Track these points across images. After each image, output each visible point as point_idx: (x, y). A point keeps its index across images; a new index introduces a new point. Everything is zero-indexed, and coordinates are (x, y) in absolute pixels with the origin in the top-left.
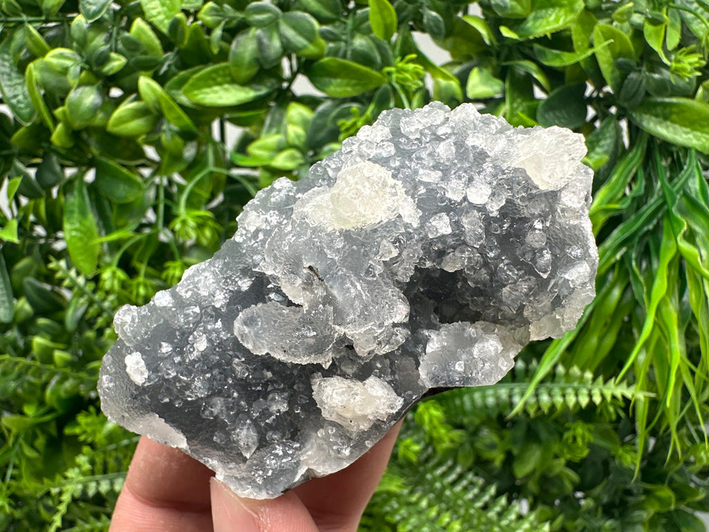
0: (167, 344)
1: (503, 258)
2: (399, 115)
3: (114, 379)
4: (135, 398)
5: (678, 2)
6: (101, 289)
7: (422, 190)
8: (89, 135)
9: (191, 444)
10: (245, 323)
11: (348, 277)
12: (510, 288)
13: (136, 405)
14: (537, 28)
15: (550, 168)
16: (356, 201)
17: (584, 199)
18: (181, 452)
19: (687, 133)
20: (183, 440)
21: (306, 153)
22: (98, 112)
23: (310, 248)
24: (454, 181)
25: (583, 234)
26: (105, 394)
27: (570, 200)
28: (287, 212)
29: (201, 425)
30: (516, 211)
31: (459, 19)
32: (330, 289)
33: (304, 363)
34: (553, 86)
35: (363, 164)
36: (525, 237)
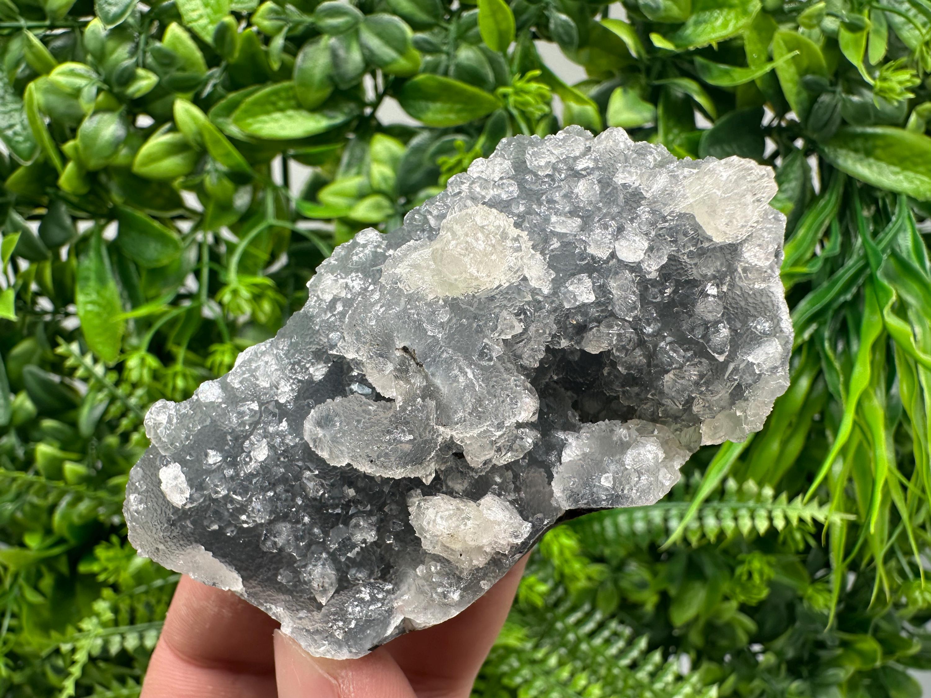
0: (215, 453)
1: (666, 334)
2: (524, 144)
3: (144, 498)
4: (173, 524)
5: (884, 1)
6: (126, 381)
7: (555, 244)
8: (110, 178)
9: (248, 585)
10: (319, 424)
11: (456, 361)
12: (674, 375)
13: (174, 534)
14: (699, 36)
15: (726, 212)
16: (466, 259)
17: (774, 254)
18: (236, 596)
19: (896, 173)
20: (237, 579)
21: (396, 201)
22: (121, 147)
23: (404, 323)
24: (598, 231)
25: (772, 301)
26: (133, 519)
27: (755, 256)
28: (374, 275)
29: (261, 560)
30: (682, 272)
31: (597, 24)
32: (431, 377)
33: (397, 477)
34: (720, 112)
35: (476, 209)
36: (694, 306)
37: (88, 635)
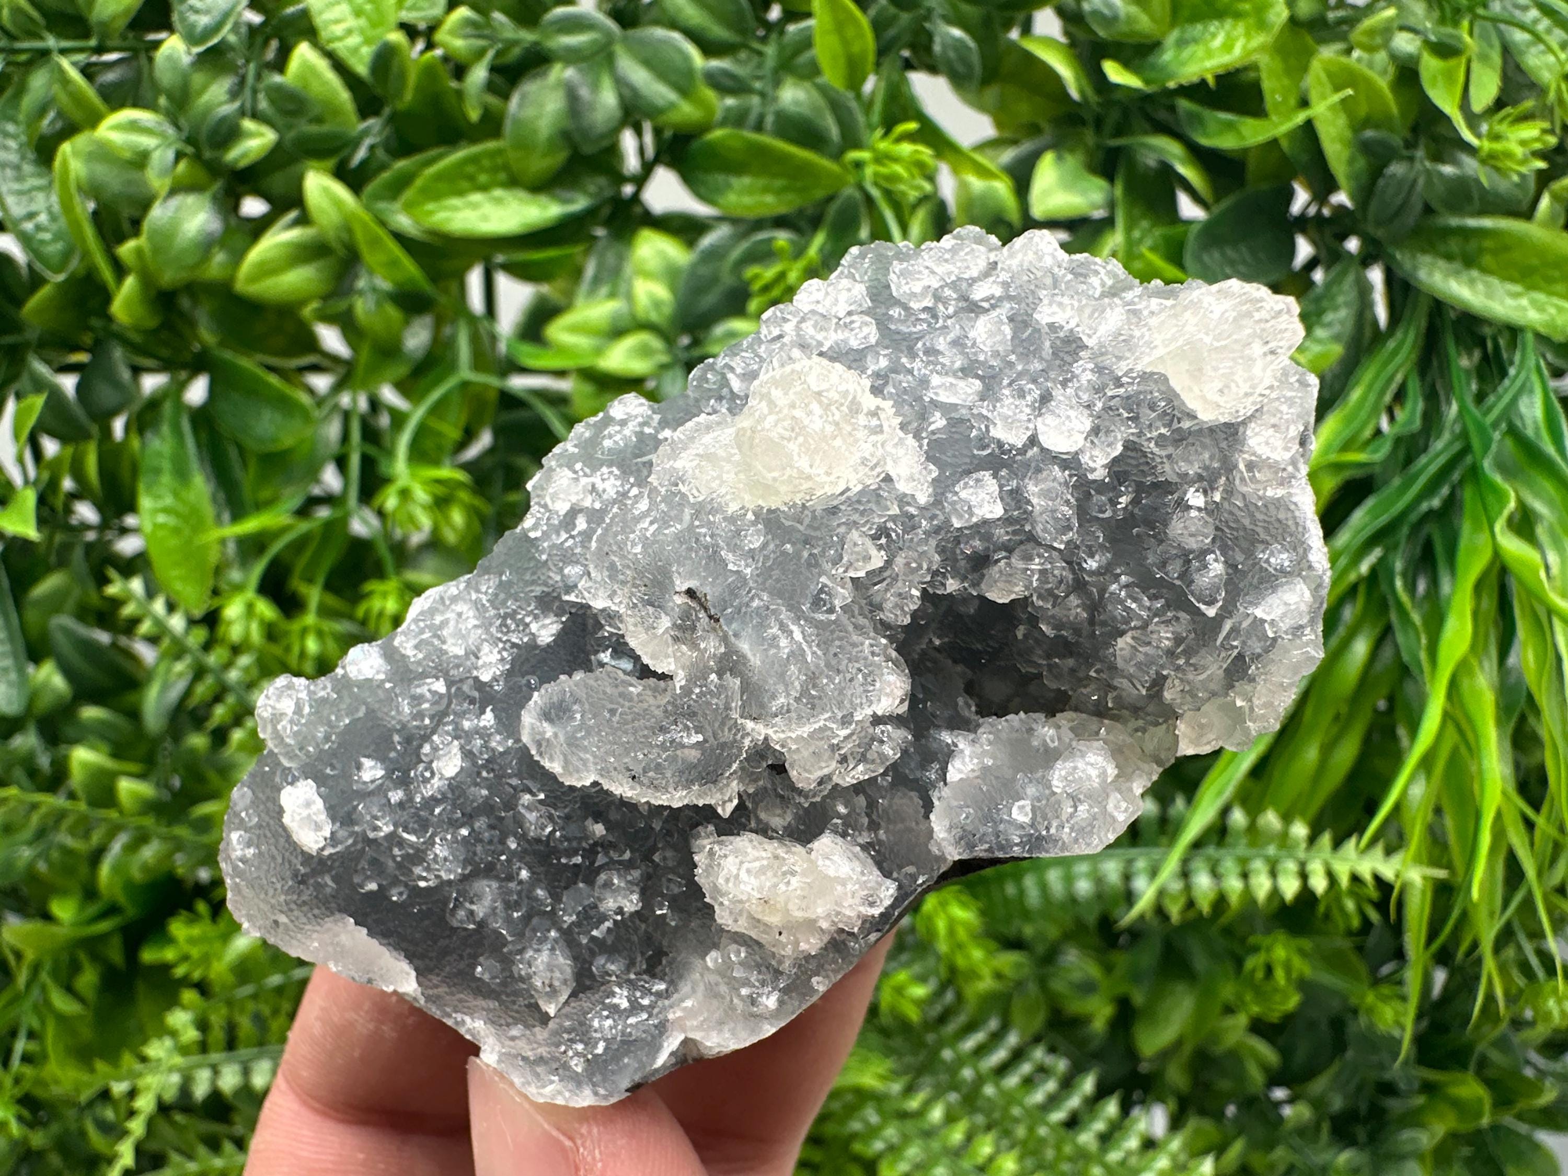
0: (373, 763)
1: (1119, 571)
2: (885, 257)
3: (255, 838)
4: (303, 882)
5: (1496, 7)
6: (222, 641)
7: (938, 422)
8: (195, 301)
9: (426, 982)
10: (546, 715)
11: (774, 612)
12: (1133, 638)
13: (304, 898)
14: (1184, 64)
15: (1220, 372)
16: (791, 446)
17: (1298, 441)
18: (406, 1001)
19: (1516, 295)
20: (408, 974)
21: (675, 340)
22: (215, 250)
23: (690, 549)
24: (1007, 402)
25: (1295, 518)
26: (237, 872)
27: (1267, 443)
28: (639, 471)
29: (447, 941)
30: (1146, 468)
31: (1013, 45)
32: (733, 639)
33: (676, 805)
34: (1219, 191)
35: (806, 362)
36: (1166, 526)
37: (158, 1067)
